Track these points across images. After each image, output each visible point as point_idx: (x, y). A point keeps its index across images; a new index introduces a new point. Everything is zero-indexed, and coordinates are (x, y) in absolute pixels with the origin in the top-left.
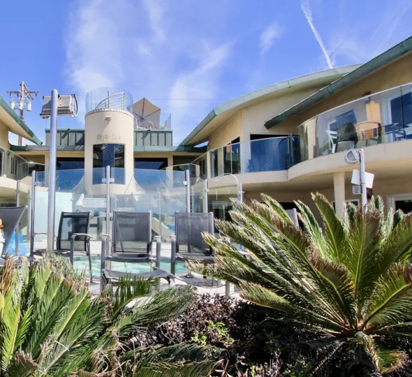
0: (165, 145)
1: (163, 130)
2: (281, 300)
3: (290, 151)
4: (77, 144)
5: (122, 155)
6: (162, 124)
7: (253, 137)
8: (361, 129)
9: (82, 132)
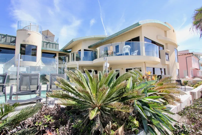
0: (56, 48)
1: (55, 43)
2: (74, 103)
3: (94, 56)
4: (11, 42)
5: (36, 50)
6: (55, 41)
7: (85, 50)
8: (109, 52)
9: (15, 37)
